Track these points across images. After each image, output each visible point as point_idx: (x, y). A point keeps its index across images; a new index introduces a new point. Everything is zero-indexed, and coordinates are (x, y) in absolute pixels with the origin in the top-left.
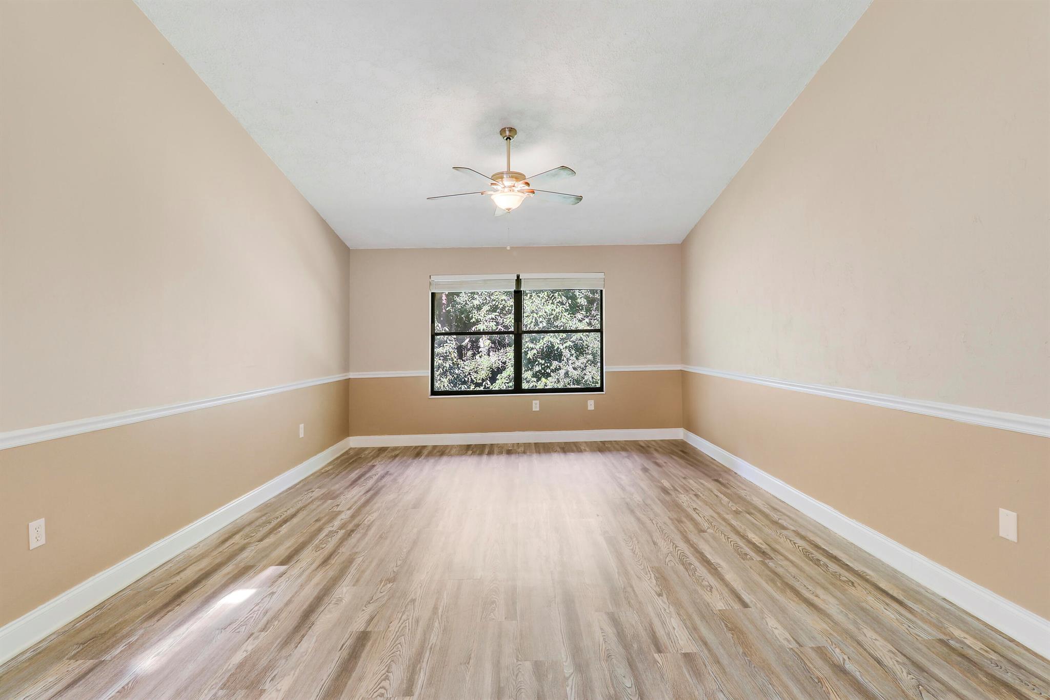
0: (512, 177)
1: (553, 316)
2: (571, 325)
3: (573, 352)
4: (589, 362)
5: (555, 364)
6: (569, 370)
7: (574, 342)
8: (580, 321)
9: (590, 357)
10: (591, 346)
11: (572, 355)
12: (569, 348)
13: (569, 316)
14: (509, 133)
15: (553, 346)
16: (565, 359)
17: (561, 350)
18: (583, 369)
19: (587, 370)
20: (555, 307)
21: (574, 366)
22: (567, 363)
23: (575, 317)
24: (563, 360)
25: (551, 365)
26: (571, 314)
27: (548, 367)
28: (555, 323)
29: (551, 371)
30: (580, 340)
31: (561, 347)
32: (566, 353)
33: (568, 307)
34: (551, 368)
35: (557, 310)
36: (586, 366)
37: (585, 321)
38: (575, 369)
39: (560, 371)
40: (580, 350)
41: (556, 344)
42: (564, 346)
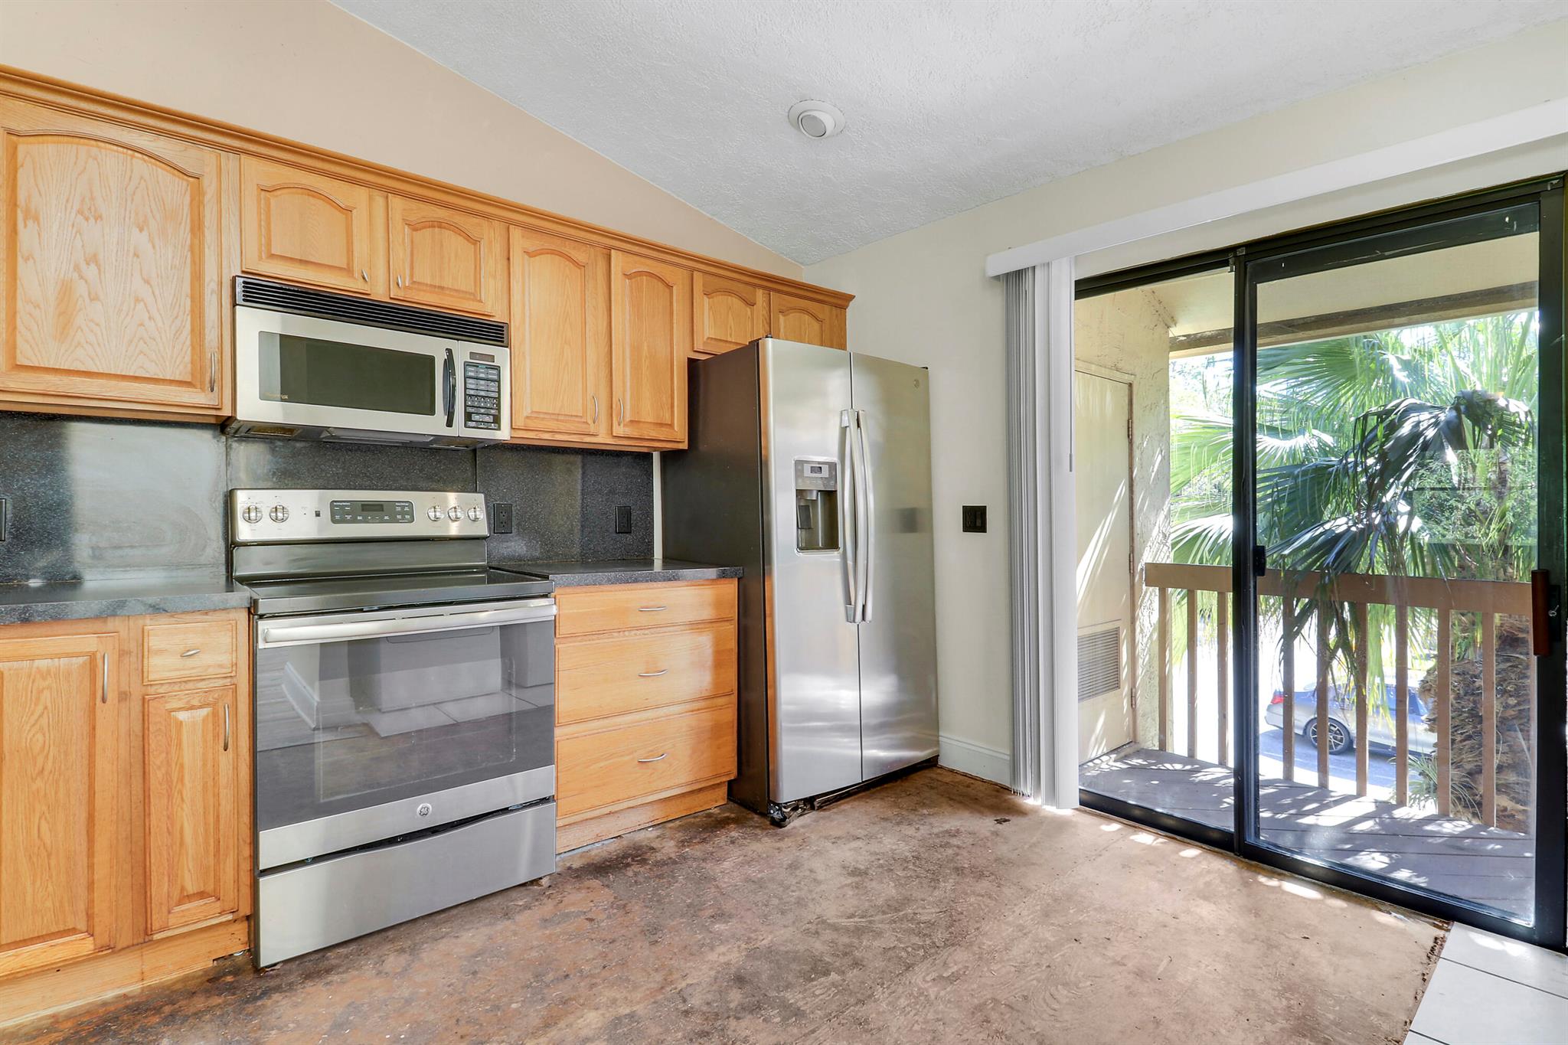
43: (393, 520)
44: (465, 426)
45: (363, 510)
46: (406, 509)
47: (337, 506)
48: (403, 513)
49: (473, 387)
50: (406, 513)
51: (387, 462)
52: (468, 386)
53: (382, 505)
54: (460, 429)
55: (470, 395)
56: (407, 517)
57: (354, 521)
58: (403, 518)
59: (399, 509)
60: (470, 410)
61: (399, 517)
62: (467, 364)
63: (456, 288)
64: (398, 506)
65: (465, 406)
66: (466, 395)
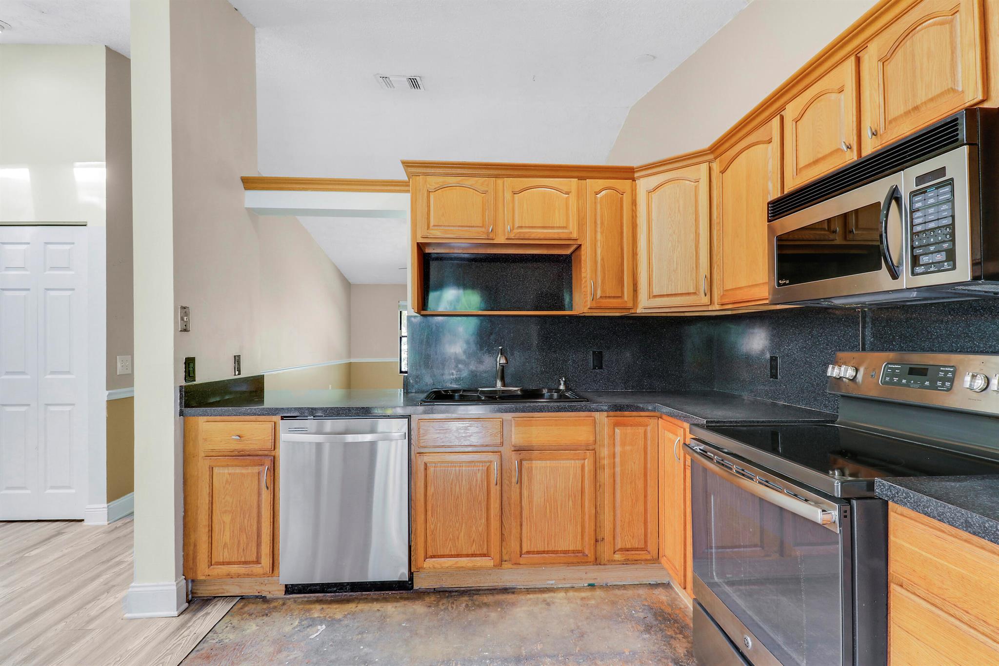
43: (933, 387)
44: (913, 274)
45: (910, 374)
46: (950, 375)
47: (890, 368)
48: (944, 380)
49: (921, 221)
50: (946, 380)
52: (916, 221)
53: (927, 369)
54: (906, 280)
55: (918, 233)
56: (948, 384)
57: (899, 384)
58: (943, 385)
59: (942, 374)
60: (918, 252)
61: (939, 383)
62: (913, 194)
63: (930, 96)
64: (942, 371)
65: (913, 248)
66: (912, 234)
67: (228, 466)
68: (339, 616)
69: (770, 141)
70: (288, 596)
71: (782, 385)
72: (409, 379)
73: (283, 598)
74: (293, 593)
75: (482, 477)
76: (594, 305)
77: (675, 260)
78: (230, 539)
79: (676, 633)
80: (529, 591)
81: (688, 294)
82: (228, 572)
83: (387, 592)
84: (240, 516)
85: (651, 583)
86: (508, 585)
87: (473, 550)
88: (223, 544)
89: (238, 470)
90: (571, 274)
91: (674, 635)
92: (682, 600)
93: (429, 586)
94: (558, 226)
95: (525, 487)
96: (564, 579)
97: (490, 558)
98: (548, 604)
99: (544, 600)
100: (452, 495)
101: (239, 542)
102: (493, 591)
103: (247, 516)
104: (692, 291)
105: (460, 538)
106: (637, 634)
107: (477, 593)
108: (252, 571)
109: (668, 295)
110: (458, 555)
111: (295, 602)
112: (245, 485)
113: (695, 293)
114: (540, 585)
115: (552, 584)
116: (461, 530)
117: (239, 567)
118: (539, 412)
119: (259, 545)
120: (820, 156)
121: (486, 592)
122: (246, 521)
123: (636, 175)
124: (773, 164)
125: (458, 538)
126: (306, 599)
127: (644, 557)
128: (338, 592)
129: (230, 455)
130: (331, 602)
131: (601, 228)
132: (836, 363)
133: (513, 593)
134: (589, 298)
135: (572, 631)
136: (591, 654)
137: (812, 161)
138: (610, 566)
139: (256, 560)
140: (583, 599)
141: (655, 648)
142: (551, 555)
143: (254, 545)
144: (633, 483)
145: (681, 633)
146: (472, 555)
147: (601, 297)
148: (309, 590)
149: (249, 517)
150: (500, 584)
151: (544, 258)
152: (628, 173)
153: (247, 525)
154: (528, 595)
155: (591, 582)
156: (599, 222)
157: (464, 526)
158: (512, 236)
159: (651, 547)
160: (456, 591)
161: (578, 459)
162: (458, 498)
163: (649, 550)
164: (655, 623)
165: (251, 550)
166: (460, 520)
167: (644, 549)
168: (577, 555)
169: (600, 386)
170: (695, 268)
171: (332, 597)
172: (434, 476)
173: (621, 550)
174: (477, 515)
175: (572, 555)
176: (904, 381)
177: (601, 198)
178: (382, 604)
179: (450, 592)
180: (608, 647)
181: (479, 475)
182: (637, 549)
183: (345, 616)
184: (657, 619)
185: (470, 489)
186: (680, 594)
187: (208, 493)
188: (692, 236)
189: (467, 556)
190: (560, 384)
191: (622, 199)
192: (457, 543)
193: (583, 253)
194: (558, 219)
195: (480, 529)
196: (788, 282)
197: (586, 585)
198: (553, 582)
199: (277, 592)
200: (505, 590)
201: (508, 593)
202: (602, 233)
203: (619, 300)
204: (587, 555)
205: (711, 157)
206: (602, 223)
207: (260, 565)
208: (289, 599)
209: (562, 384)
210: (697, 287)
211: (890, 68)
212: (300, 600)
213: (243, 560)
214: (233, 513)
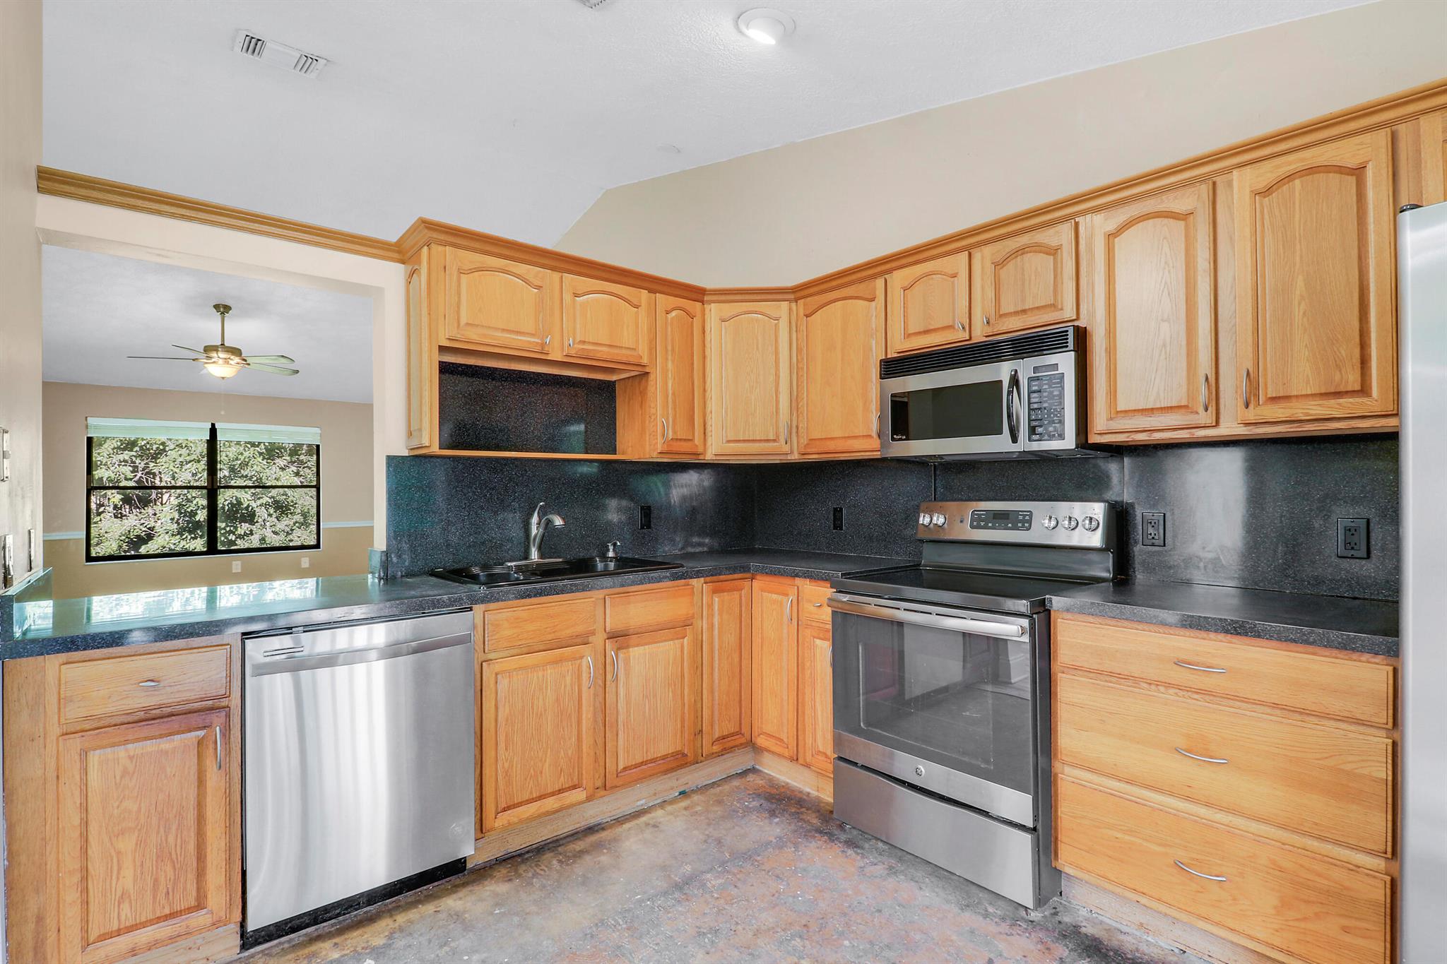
0: (228, 351)
1: (239, 462)
2: (268, 474)
3: (272, 511)
4: (297, 525)
5: (244, 528)
6: (266, 534)
7: (273, 497)
8: (283, 469)
9: (298, 518)
10: (300, 503)
11: (270, 515)
12: (266, 505)
13: (265, 462)
14: (223, 309)
15: (239, 503)
16: (260, 520)
17: (252, 509)
18: (288, 533)
19: (294, 534)
20: (242, 449)
21: (274, 530)
22: (264, 526)
23: (274, 464)
24: (257, 522)
25: (236, 528)
26: (268, 459)
27: (231, 532)
28: (242, 471)
29: (237, 538)
30: (283, 495)
31: (254, 505)
32: (261, 513)
33: (264, 451)
34: (236, 533)
35: (246, 454)
36: (292, 530)
37: (290, 470)
38: (275, 533)
39: (252, 537)
40: (282, 509)
41: (246, 500)
42: (259, 502)
43: (1015, 528)
44: (1030, 440)
45: (994, 518)
46: (1027, 518)
47: (976, 514)
48: (1023, 522)
49: (1036, 400)
50: (1025, 522)
51: (1041, 474)
52: (1033, 400)
53: (1008, 514)
54: (1025, 444)
55: (1033, 409)
56: (1026, 525)
57: (986, 527)
58: (1023, 526)
59: (1021, 517)
60: (1034, 423)
61: (1020, 525)
62: (1030, 379)
63: (1036, 305)
64: (1021, 515)
65: (1030, 420)
66: (1030, 409)
67: (127, 742)
68: (379, 941)
69: (872, 300)
70: (246, 954)
71: (848, 536)
72: (391, 557)
73: (237, 960)
74: (257, 943)
75: (572, 679)
76: (666, 449)
77: (753, 403)
78: (135, 881)
79: (799, 809)
80: (620, 821)
81: (768, 441)
82: (131, 946)
83: (425, 887)
84: (158, 832)
85: (738, 772)
86: (592, 821)
87: (560, 785)
88: (119, 893)
89: (150, 746)
90: (615, 407)
91: (798, 811)
92: (778, 779)
93: (489, 857)
94: (627, 346)
95: (622, 684)
96: (655, 794)
97: (581, 789)
98: (655, 826)
99: (647, 824)
100: (533, 713)
101: (156, 881)
102: (575, 835)
103: (174, 828)
104: (771, 437)
105: (544, 771)
106: (767, 821)
107: (558, 844)
108: (188, 927)
109: (744, 441)
110: (541, 796)
111: (270, 955)
112: (168, 770)
113: (774, 441)
114: (628, 810)
115: (642, 805)
116: (545, 761)
117: (158, 928)
118: (639, 584)
119: (201, 874)
120: (932, 327)
121: (568, 839)
122: (171, 839)
123: (706, 298)
124: (877, 322)
125: (541, 772)
126: (286, 945)
127: (737, 743)
128: (344, 914)
129: (126, 721)
130: (341, 932)
131: (672, 355)
132: (931, 512)
133: (603, 829)
134: (660, 441)
135: (705, 841)
136: (744, 854)
137: (922, 330)
138: (707, 762)
139: (196, 904)
140: (686, 809)
141: (793, 827)
142: (649, 765)
143: (191, 876)
144: (730, 658)
145: (802, 807)
146: (560, 790)
147: (672, 439)
148: (290, 927)
149: (177, 829)
150: (583, 824)
151: (584, 383)
152: (697, 294)
153: (173, 846)
154: (624, 826)
155: (682, 789)
156: (669, 348)
157: (549, 753)
158: (573, 352)
159: (745, 730)
160: (528, 852)
161: (677, 639)
162: (541, 714)
163: (743, 732)
164: (774, 806)
165: (185, 889)
166: (544, 745)
167: (739, 733)
168: (677, 757)
169: (648, 549)
170: (775, 413)
171: (332, 925)
172: (509, 691)
173: (718, 740)
174: (566, 733)
175: (672, 758)
176: (990, 525)
177: (672, 318)
178: (436, 902)
179: (519, 855)
180: (753, 842)
181: (568, 679)
182: (732, 735)
183: (390, 937)
184: (772, 803)
185: (557, 700)
186: (772, 774)
187: (78, 805)
188: (772, 378)
189: (553, 794)
190: (608, 550)
191: (692, 323)
192: (540, 779)
193: (651, 383)
194: (626, 339)
195: (570, 752)
196: (904, 437)
197: (677, 794)
198: (642, 802)
199: (222, 954)
200: (591, 830)
201: (597, 831)
202: (673, 361)
203: (689, 444)
204: (687, 755)
205: (792, 296)
206: (673, 350)
207: (204, 911)
208: (252, 956)
209: (611, 550)
210: (777, 435)
211: (1003, 273)
212: (278, 950)
213: (167, 911)
214: (139, 830)
